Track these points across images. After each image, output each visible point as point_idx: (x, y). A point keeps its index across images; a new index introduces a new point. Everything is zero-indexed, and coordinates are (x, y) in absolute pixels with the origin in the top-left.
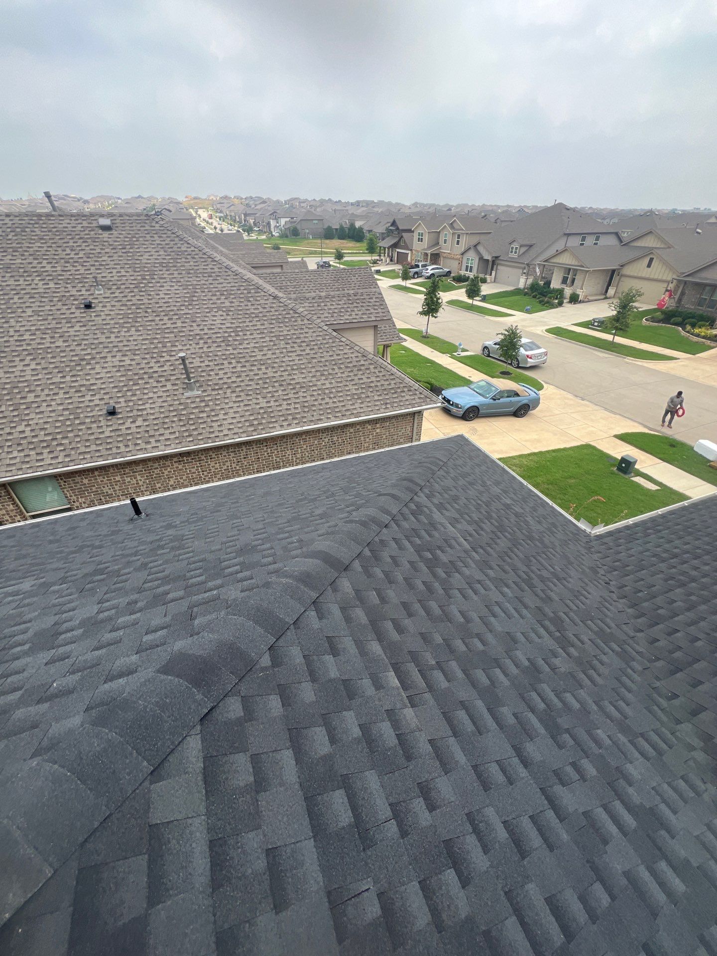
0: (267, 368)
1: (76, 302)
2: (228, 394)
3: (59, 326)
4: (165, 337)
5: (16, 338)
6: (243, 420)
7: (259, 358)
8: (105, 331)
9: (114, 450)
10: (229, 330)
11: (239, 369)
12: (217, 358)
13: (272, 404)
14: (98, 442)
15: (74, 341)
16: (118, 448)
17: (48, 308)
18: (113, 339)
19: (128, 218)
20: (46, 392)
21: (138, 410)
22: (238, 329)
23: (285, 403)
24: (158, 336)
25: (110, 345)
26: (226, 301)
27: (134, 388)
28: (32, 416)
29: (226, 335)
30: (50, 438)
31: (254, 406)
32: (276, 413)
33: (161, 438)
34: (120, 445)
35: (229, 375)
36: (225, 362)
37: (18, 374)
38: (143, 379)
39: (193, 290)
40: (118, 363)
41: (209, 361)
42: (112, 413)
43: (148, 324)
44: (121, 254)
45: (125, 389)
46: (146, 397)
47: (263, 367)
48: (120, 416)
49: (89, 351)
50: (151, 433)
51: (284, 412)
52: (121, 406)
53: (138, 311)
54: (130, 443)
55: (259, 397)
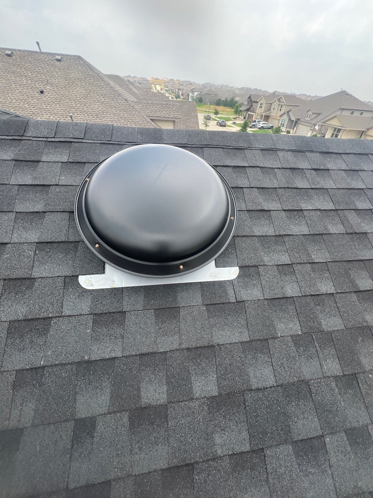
1: (37, 90)
3: (28, 99)
4: (71, 110)
5: (9, 101)
10: (100, 111)
15: (32, 105)
18: (48, 107)
19: (69, 57)
25: (47, 110)
26: (103, 99)
39: (90, 92)
43: (65, 103)
44: (62, 72)
53: (62, 97)
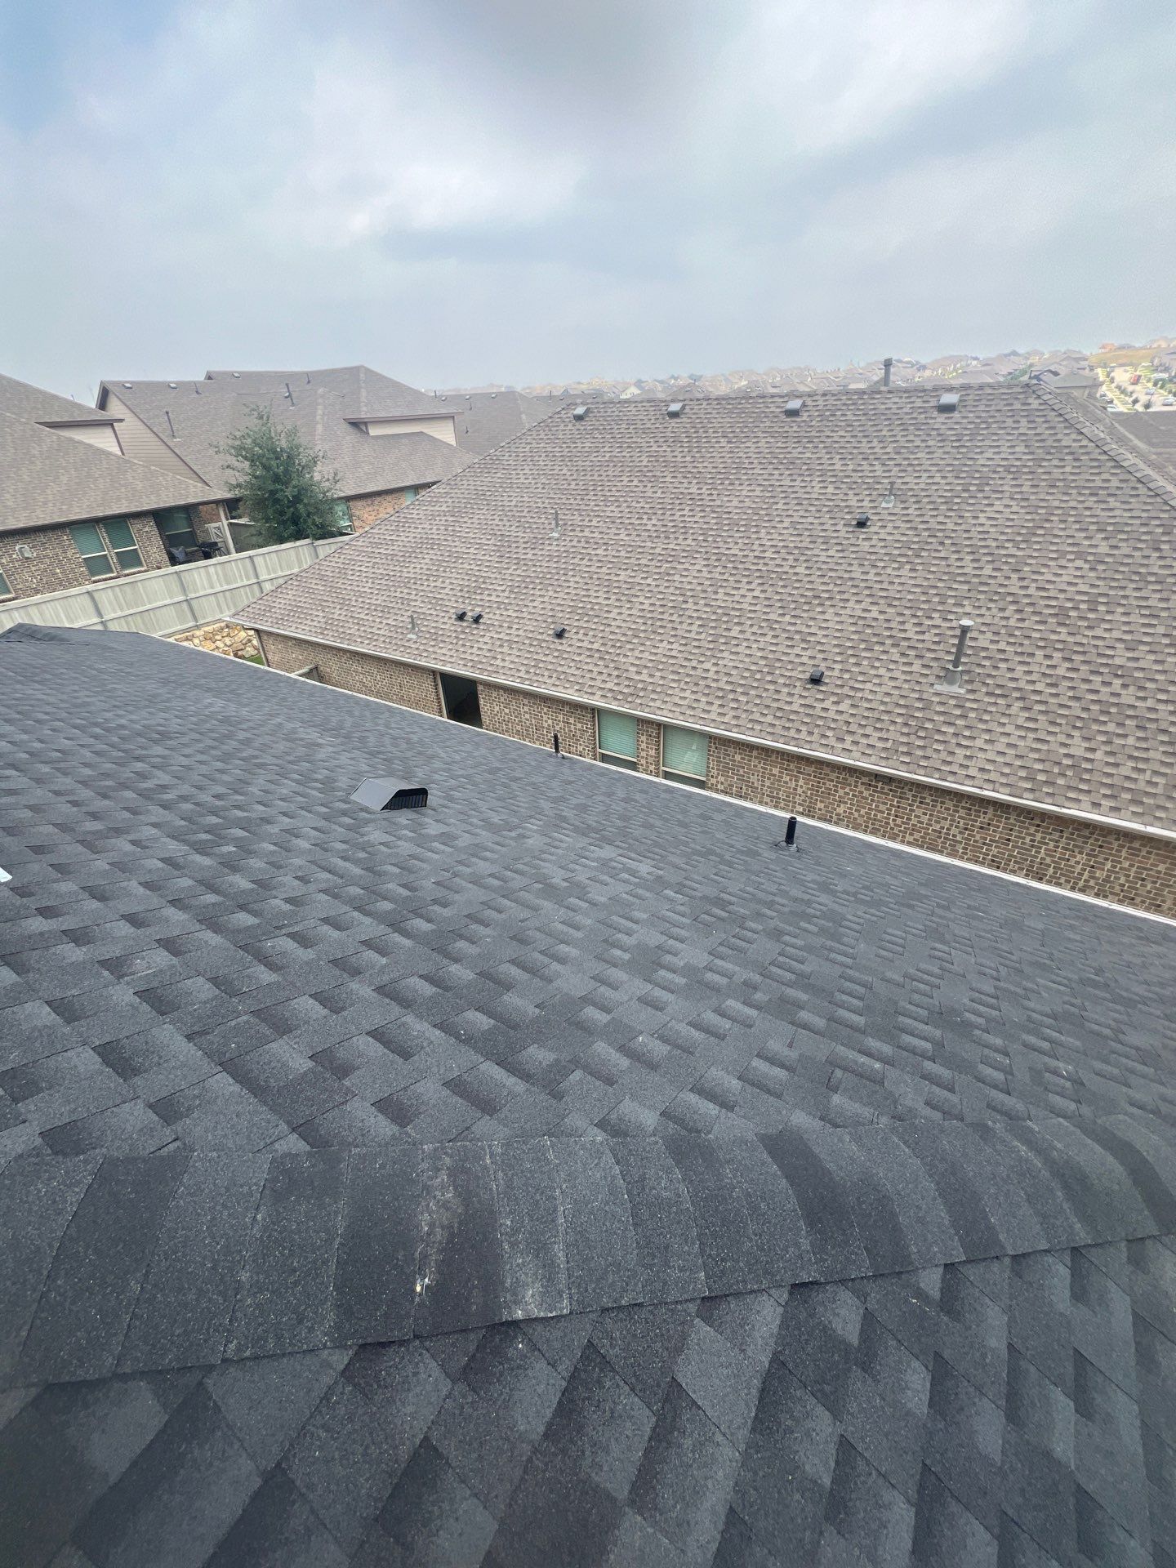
0: (1125, 686)
1: (848, 517)
2: (1014, 710)
3: (812, 546)
6: (1018, 763)
7: (1118, 661)
8: (866, 563)
9: (792, 733)
10: (1078, 597)
11: (1061, 671)
12: (1026, 642)
13: (1099, 755)
14: (779, 714)
16: (799, 731)
17: (810, 520)
18: (871, 576)
19: (990, 391)
20: (755, 629)
21: (852, 688)
22: (1101, 600)
23: (1131, 764)
24: (940, 584)
25: (863, 585)
27: (863, 654)
28: (725, 655)
29: (1070, 605)
30: (729, 688)
31: (1054, 746)
32: (1097, 777)
33: (864, 741)
34: (804, 728)
35: (1033, 677)
36: (1039, 653)
37: (737, 598)
38: (883, 644)
40: (860, 613)
41: (1008, 643)
42: (816, 681)
43: (934, 562)
44: (948, 450)
45: (850, 652)
46: (873, 672)
47: (1117, 682)
48: (823, 688)
49: (830, 587)
50: (853, 728)
51: (1116, 781)
52: (832, 676)
53: (930, 540)
54: (816, 731)
55: (1076, 733)
